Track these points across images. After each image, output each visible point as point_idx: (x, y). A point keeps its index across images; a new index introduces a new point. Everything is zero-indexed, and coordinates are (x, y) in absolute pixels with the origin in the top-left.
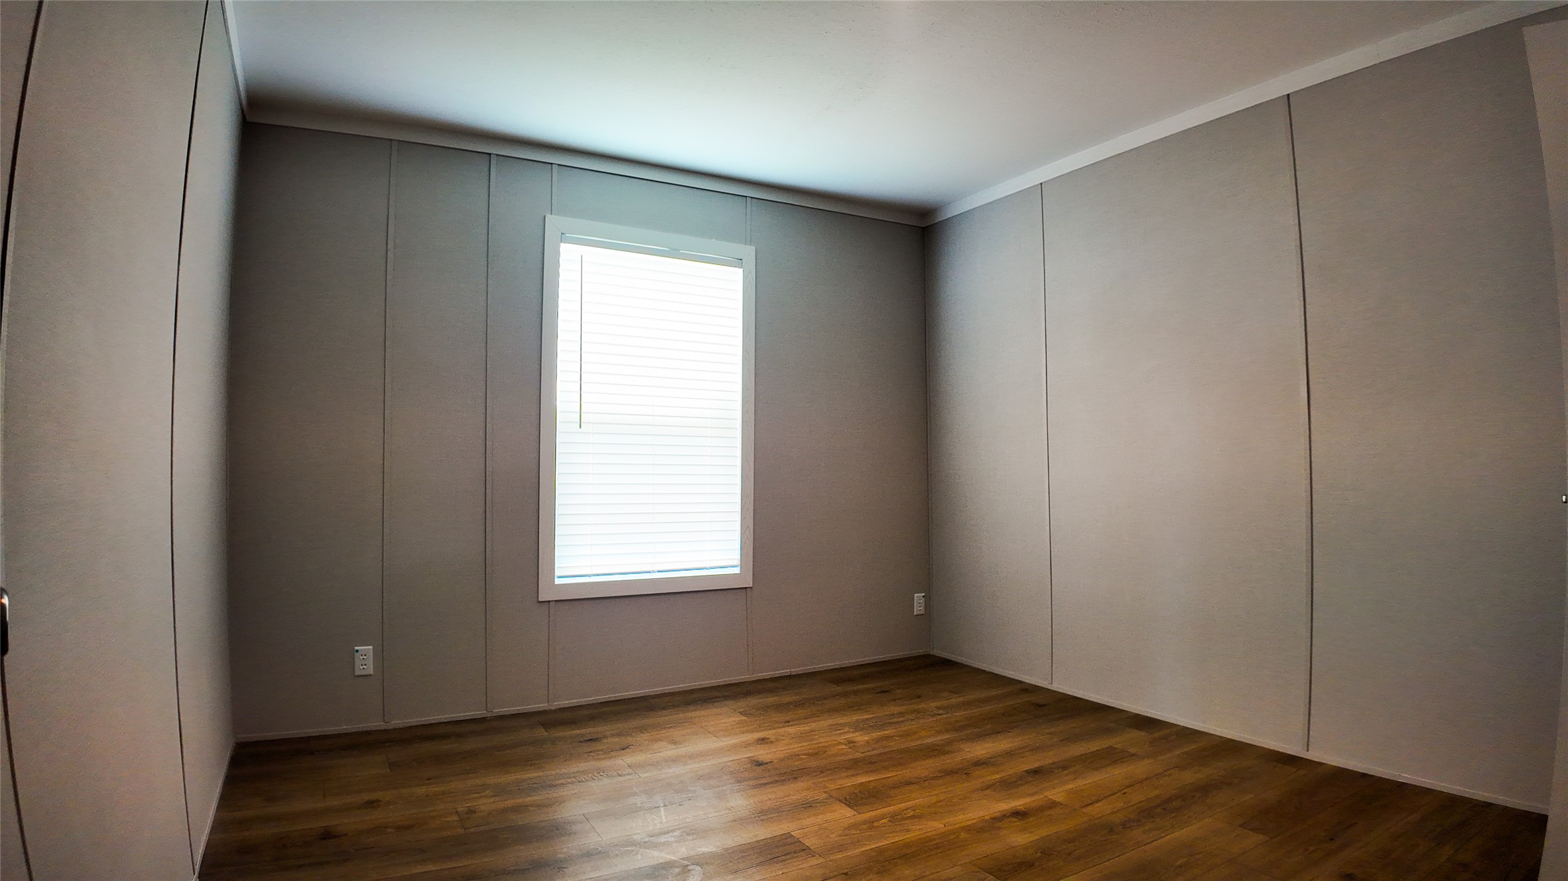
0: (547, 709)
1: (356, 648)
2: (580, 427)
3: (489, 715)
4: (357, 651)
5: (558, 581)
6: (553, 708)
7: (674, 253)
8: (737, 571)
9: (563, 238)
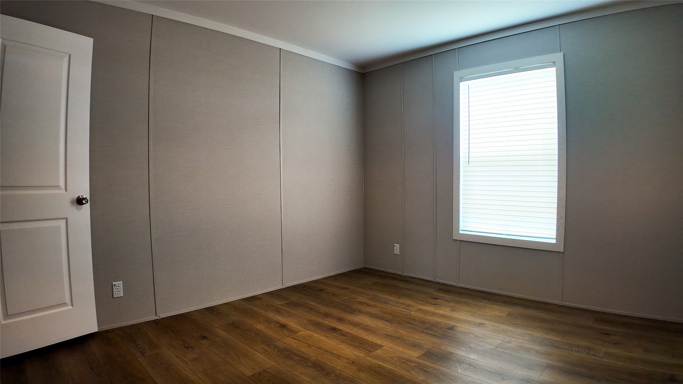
0: (456, 285)
1: (395, 244)
2: (469, 164)
3: (434, 281)
4: (395, 245)
5: (461, 232)
6: (458, 286)
7: (517, 70)
8: (554, 241)
9: (462, 79)
